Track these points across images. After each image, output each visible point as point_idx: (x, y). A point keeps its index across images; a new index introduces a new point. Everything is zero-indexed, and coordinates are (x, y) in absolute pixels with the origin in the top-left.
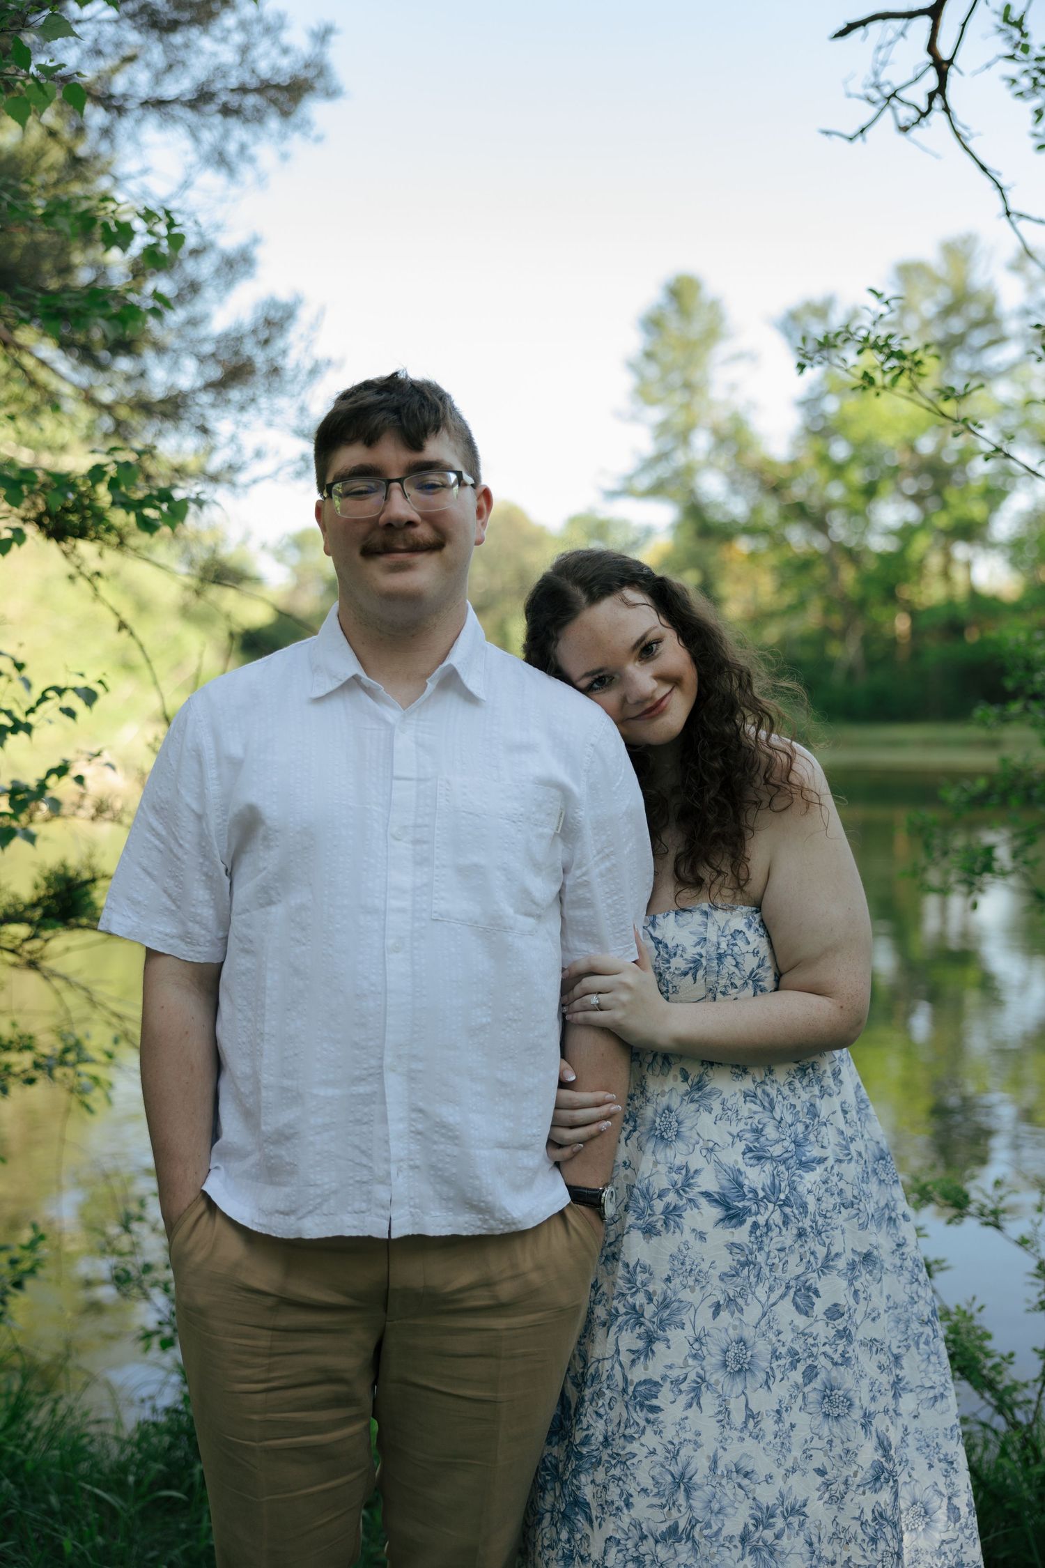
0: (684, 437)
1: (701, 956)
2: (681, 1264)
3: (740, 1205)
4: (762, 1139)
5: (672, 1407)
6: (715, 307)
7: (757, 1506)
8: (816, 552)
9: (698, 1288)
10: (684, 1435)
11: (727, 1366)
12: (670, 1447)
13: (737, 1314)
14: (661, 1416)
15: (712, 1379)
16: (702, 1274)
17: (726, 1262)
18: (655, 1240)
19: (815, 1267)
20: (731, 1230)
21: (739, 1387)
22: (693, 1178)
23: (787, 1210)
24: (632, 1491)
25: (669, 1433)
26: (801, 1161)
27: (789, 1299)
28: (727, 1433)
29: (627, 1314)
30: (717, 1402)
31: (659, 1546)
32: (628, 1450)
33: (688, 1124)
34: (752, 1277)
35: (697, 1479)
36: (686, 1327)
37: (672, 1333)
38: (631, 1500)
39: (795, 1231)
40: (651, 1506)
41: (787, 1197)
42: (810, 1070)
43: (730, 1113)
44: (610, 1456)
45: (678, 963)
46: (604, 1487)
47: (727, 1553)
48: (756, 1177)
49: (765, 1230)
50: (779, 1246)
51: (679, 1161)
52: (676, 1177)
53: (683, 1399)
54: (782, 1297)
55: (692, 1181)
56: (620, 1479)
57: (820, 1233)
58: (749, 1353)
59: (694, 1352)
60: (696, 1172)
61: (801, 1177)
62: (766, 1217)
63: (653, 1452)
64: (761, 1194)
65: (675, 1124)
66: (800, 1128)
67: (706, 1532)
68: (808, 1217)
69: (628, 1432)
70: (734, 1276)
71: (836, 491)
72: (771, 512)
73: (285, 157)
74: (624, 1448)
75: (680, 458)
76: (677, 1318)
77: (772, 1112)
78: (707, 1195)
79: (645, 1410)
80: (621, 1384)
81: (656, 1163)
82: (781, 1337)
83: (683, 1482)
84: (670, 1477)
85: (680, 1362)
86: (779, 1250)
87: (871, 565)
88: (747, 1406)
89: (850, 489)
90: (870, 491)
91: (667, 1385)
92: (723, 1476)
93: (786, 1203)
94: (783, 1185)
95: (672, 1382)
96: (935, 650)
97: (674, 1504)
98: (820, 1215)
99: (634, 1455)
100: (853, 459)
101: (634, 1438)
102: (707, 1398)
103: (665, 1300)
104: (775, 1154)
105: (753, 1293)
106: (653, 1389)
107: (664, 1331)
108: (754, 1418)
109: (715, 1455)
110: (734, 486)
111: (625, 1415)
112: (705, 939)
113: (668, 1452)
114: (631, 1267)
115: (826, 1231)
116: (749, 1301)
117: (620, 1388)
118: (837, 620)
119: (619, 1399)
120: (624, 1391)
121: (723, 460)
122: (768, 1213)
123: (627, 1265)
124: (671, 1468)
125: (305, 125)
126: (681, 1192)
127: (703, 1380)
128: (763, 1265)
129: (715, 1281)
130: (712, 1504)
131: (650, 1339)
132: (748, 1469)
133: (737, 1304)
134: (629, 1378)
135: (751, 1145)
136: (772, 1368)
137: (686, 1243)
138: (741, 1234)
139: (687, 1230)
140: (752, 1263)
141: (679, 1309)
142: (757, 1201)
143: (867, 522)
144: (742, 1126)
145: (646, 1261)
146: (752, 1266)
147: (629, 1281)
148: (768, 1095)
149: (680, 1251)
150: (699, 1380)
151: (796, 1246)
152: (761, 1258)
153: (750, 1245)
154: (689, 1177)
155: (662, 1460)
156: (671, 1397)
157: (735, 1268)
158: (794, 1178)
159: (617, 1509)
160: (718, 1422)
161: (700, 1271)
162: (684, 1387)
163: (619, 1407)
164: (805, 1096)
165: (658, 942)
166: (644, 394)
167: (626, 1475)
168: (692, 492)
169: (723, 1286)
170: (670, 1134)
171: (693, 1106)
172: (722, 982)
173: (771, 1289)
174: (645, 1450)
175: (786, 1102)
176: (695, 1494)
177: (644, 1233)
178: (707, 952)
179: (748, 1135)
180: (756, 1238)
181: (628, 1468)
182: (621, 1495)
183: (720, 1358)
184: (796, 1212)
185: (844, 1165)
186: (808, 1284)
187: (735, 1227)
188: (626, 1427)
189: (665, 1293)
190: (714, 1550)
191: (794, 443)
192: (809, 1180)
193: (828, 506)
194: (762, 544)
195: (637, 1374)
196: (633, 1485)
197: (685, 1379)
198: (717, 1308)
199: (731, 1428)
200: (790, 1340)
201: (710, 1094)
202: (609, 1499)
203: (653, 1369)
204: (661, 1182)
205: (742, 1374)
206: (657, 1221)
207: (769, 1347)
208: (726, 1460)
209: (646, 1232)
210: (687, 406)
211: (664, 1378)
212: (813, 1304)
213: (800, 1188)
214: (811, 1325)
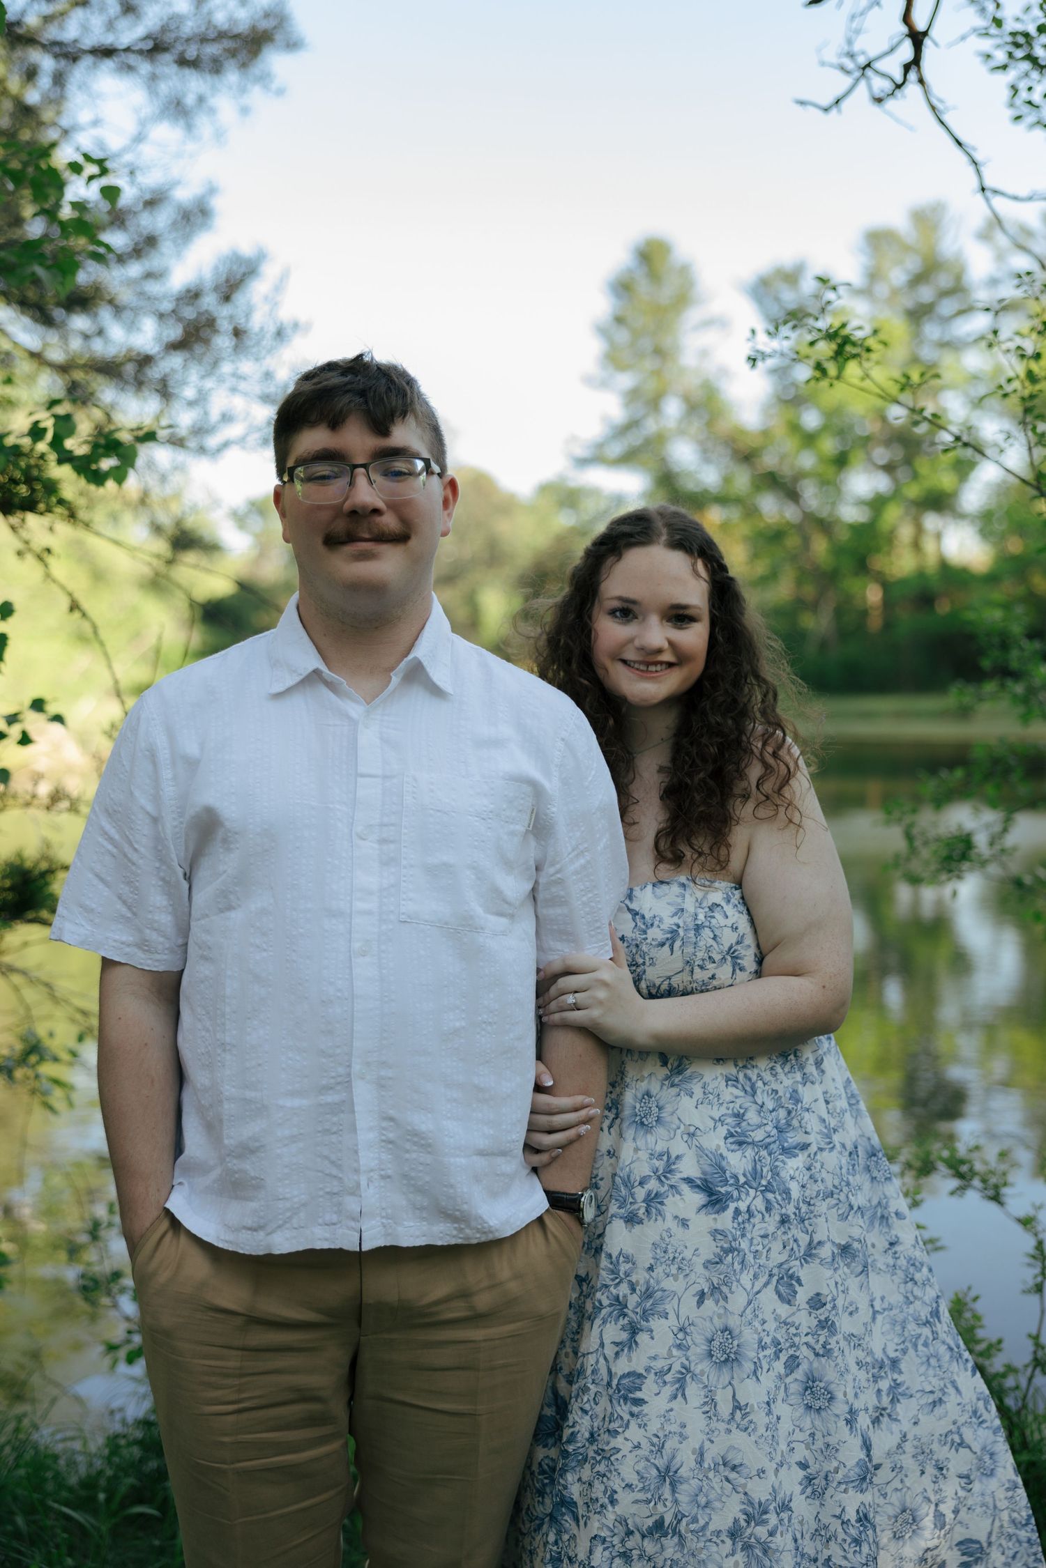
0: (655, 403)
1: (679, 927)
2: (665, 1254)
3: (723, 1190)
4: (744, 1124)
5: (656, 1398)
6: (685, 271)
7: (749, 1501)
8: (788, 523)
9: (681, 1276)
10: (668, 1428)
11: (712, 1356)
12: (655, 1440)
13: (722, 1303)
14: (645, 1408)
15: (697, 1369)
16: (685, 1262)
17: (709, 1249)
18: (638, 1228)
19: (797, 1255)
20: (713, 1216)
21: (725, 1378)
22: (674, 1164)
23: (770, 1196)
24: (616, 1487)
25: (654, 1427)
26: (783, 1147)
27: (772, 1287)
28: (714, 1424)
29: (611, 1305)
30: (703, 1393)
31: (646, 1541)
32: (612, 1445)
33: (669, 1108)
34: (736, 1264)
35: (683, 1472)
36: (669, 1316)
37: (656, 1324)
38: (615, 1497)
39: (778, 1218)
40: (636, 1502)
41: (769, 1183)
42: (792, 1057)
43: (711, 1097)
44: (596, 1452)
45: (655, 934)
46: (590, 1484)
47: (714, 1548)
48: (738, 1162)
49: (747, 1216)
50: (762, 1233)
51: (660, 1147)
52: (657, 1163)
53: (668, 1390)
54: (766, 1284)
55: (673, 1167)
56: (604, 1475)
57: (803, 1221)
58: (736, 1343)
59: (678, 1342)
60: (678, 1157)
61: (783, 1161)
62: (747, 1203)
63: (638, 1446)
64: (742, 1180)
65: (655, 1110)
66: (782, 1113)
67: (692, 1527)
68: (792, 1204)
69: (613, 1426)
70: (717, 1263)
71: (807, 461)
72: (742, 480)
73: (245, 111)
74: (608, 1443)
75: (651, 426)
76: (660, 1308)
77: (753, 1096)
78: (689, 1181)
79: (629, 1403)
80: (606, 1378)
81: (637, 1150)
82: (766, 1326)
83: (668, 1475)
84: (655, 1471)
85: (664, 1352)
86: (762, 1237)
87: (844, 536)
88: (734, 1396)
89: (822, 459)
90: (841, 461)
91: (651, 1377)
92: (710, 1468)
93: (768, 1188)
94: (765, 1170)
95: (656, 1374)
96: (907, 619)
97: (659, 1498)
98: (804, 1201)
99: (618, 1450)
100: (825, 428)
101: (617, 1433)
102: (692, 1389)
103: (647, 1289)
104: (757, 1139)
105: (738, 1281)
106: (637, 1381)
107: (647, 1321)
108: (741, 1410)
109: (701, 1448)
110: (706, 455)
111: (609, 1410)
112: (682, 910)
113: (653, 1445)
114: (614, 1257)
115: (809, 1218)
116: (734, 1288)
117: (605, 1382)
118: (809, 591)
119: (604, 1393)
120: (609, 1384)
121: (696, 426)
122: (750, 1199)
123: (610, 1256)
124: (656, 1462)
125: (265, 79)
126: (663, 1178)
127: (688, 1370)
128: (747, 1251)
129: (699, 1269)
130: (699, 1498)
131: (634, 1330)
132: (736, 1462)
133: (721, 1292)
134: (613, 1371)
135: (732, 1130)
136: (759, 1359)
137: (668, 1230)
138: (725, 1220)
139: (669, 1217)
140: (736, 1249)
141: (662, 1299)
142: (738, 1187)
143: (838, 491)
144: (723, 1110)
145: (629, 1250)
146: (736, 1253)
147: (613, 1272)
148: (750, 1079)
149: (662, 1239)
150: (684, 1371)
151: (779, 1233)
152: (744, 1245)
153: (734, 1231)
154: (670, 1163)
155: (647, 1453)
156: (655, 1389)
157: (719, 1255)
158: (776, 1163)
159: (602, 1506)
160: (704, 1413)
161: (683, 1259)
162: (668, 1378)
163: (604, 1402)
164: (787, 1082)
165: (635, 914)
166: (614, 359)
167: (610, 1471)
168: (663, 461)
169: (707, 1273)
170: (650, 1120)
171: (674, 1091)
172: (700, 955)
173: (756, 1277)
174: (630, 1445)
175: (767, 1087)
176: (683, 1488)
177: (626, 1222)
178: (685, 922)
179: (730, 1120)
180: (739, 1224)
181: (612, 1464)
182: (605, 1492)
183: (705, 1347)
184: (779, 1198)
185: (825, 1154)
186: (790, 1272)
187: (718, 1212)
188: (610, 1421)
189: (648, 1282)
190: (701, 1545)
191: (766, 410)
192: (794, 1166)
193: (800, 476)
194: (734, 514)
195: (621, 1367)
196: (618, 1481)
197: (670, 1369)
198: (702, 1296)
199: (718, 1420)
200: (773, 1329)
201: (691, 1078)
202: (594, 1496)
203: (635, 1362)
204: (642, 1168)
205: (729, 1364)
206: (639, 1209)
207: (756, 1336)
208: (712, 1453)
209: (628, 1221)
210: (657, 373)
211: (648, 1369)
212: (796, 1292)
213: (783, 1174)
214: (793, 1314)
